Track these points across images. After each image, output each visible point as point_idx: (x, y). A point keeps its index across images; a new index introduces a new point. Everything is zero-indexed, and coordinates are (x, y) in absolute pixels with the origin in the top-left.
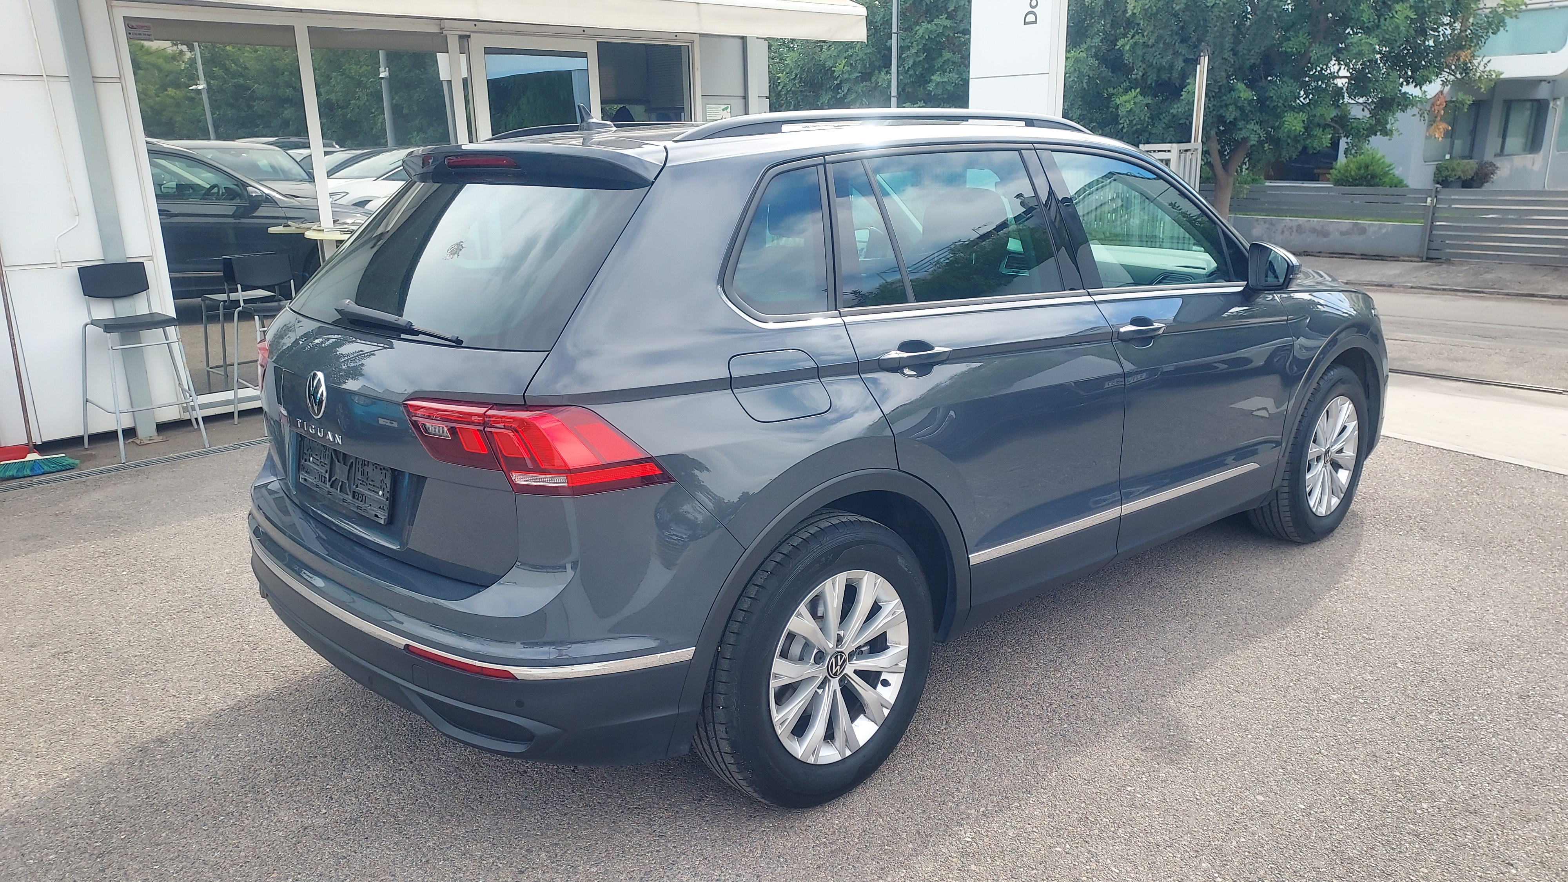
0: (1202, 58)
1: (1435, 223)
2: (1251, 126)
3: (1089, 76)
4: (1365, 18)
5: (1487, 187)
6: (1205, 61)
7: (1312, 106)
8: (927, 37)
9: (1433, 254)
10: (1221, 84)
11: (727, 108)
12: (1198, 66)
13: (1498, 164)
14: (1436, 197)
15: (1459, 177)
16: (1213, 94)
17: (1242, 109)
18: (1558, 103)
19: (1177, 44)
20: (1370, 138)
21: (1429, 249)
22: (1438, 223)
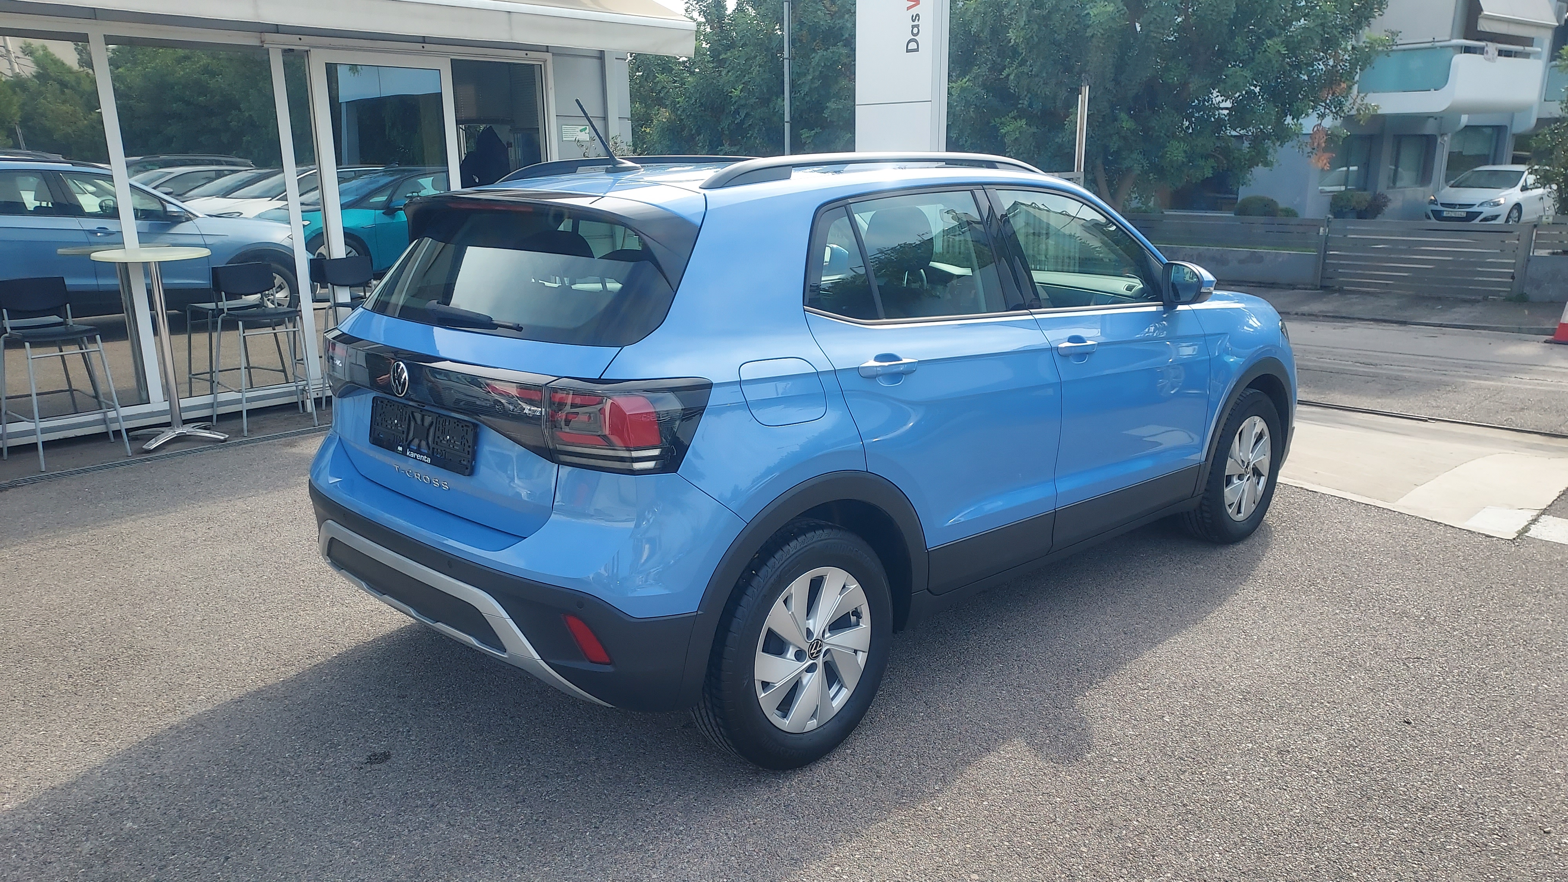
0: (1083, 88)
1: (1328, 253)
2: (1134, 156)
3: (976, 105)
4: (1239, 50)
5: (1380, 219)
6: (1086, 90)
7: (1194, 136)
8: (823, 65)
9: (1328, 283)
10: (1104, 114)
11: (585, 129)
12: (1080, 96)
13: (1390, 196)
14: (1328, 226)
15: (1354, 209)
16: (1098, 124)
17: (1125, 138)
18: (1446, 138)
19: (1060, 74)
20: (1252, 169)
21: (1322, 278)
22: (1331, 253)
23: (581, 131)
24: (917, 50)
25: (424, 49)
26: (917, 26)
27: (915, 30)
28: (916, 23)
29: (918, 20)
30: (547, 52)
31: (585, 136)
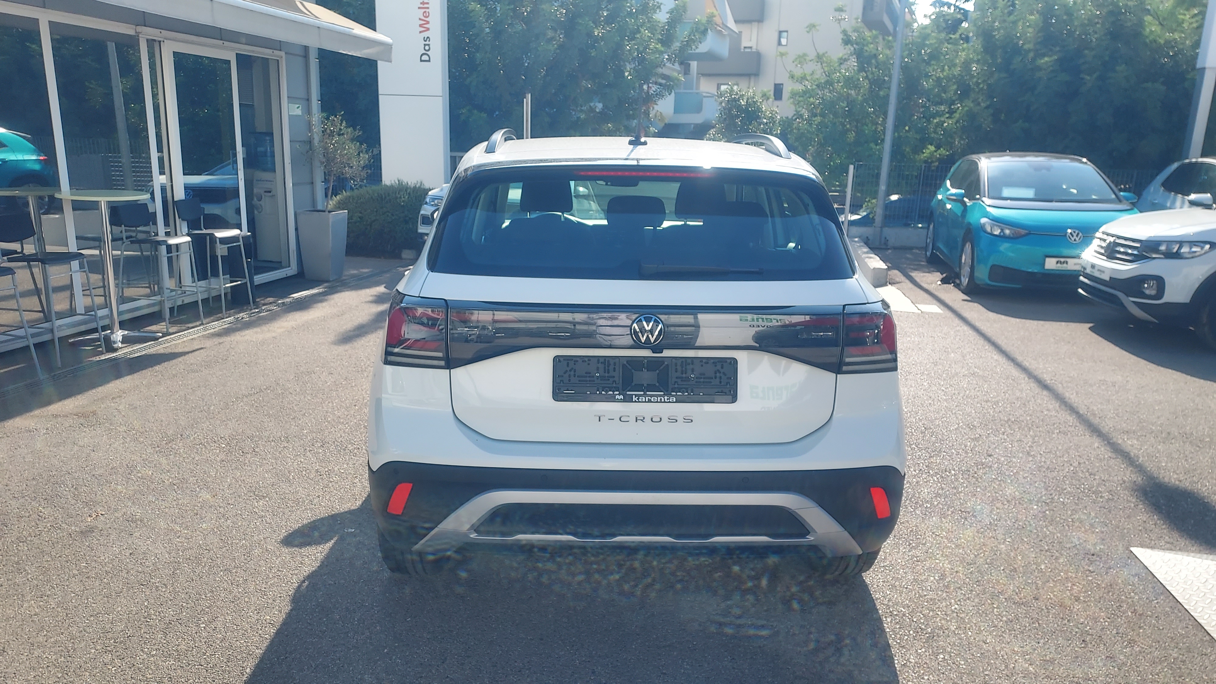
0: (527, 95)
6: (529, 97)
11: (299, 107)
12: (525, 100)
23: (297, 108)
24: (429, 61)
25: (223, 45)
26: (429, 45)
27: (427, 47)
28: (427, 42)
29: (429, 41)
30: (280, 50)
31: (299, 112)
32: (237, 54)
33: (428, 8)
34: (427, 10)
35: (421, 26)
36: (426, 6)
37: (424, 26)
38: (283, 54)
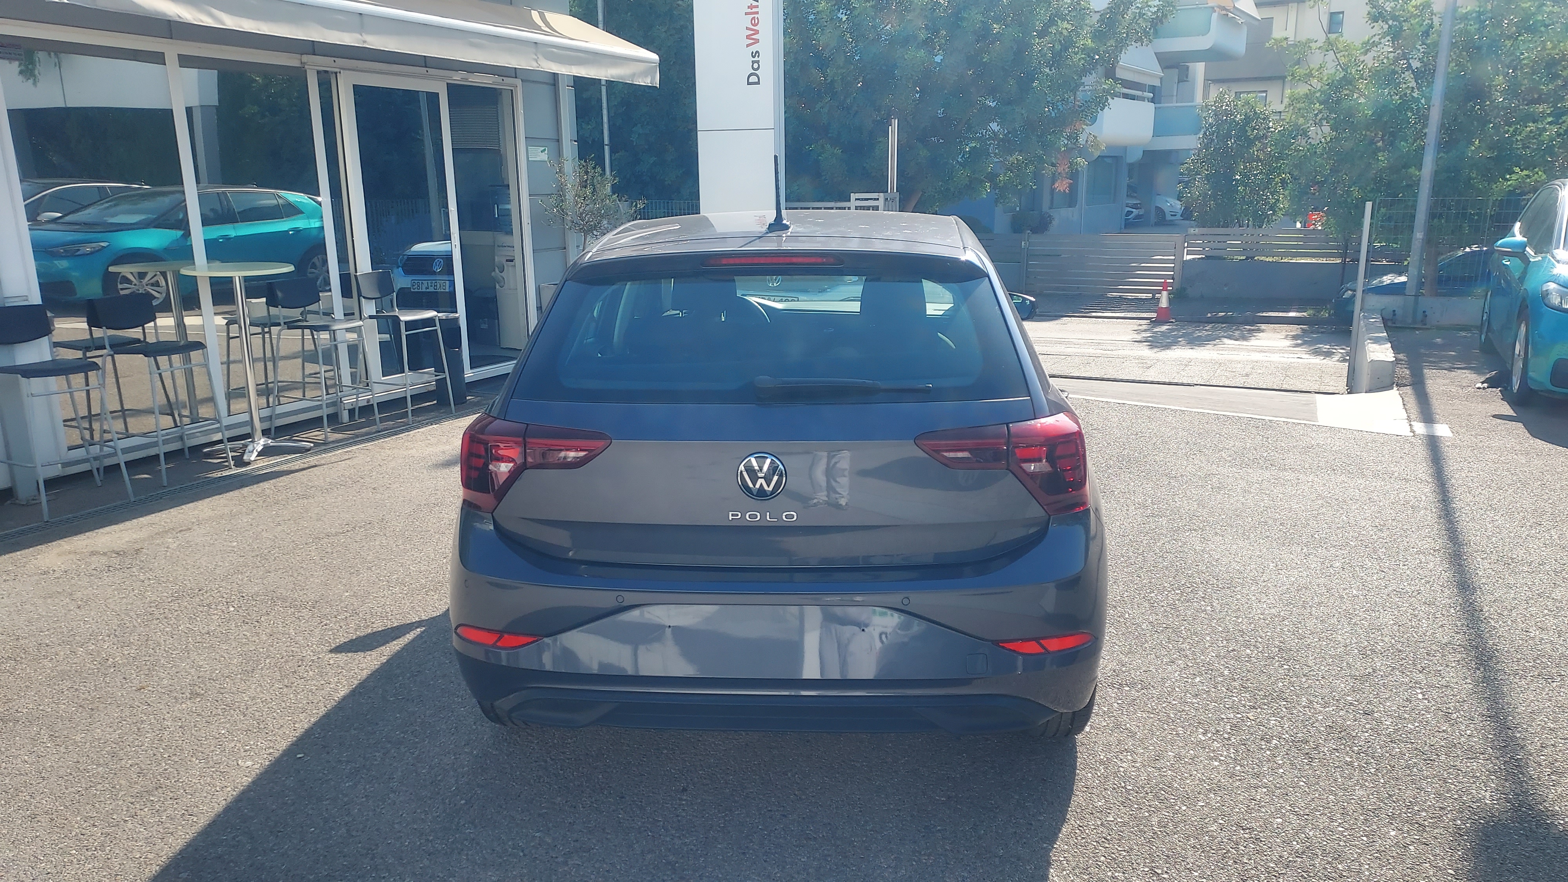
0: (893, 121)
1: (1027, 263)
2: (928, 179)
5: (1048, 233)
6: (895, 123)
9: (1030, 288)
11: (545, 150)
12: (890, 127)
14: (1029, 240)
21: (1026, 284)
22: (1030, 263)
23: (542, 152)
24: (758, 83)
25: (427, 74)
26: (758, 62)
27: (756, 65)
28: (756, 59)
29: (758, 57)
30: (516, 78)
31: (544, 157)
32: (447, 83)
33: (757, 13)
34: (756, 16)
35: (748, 37)
36: (754, 10)
37: (752, 37)
38: (518, 82)
